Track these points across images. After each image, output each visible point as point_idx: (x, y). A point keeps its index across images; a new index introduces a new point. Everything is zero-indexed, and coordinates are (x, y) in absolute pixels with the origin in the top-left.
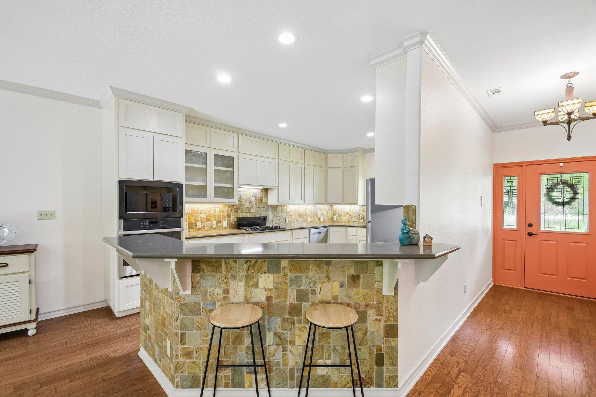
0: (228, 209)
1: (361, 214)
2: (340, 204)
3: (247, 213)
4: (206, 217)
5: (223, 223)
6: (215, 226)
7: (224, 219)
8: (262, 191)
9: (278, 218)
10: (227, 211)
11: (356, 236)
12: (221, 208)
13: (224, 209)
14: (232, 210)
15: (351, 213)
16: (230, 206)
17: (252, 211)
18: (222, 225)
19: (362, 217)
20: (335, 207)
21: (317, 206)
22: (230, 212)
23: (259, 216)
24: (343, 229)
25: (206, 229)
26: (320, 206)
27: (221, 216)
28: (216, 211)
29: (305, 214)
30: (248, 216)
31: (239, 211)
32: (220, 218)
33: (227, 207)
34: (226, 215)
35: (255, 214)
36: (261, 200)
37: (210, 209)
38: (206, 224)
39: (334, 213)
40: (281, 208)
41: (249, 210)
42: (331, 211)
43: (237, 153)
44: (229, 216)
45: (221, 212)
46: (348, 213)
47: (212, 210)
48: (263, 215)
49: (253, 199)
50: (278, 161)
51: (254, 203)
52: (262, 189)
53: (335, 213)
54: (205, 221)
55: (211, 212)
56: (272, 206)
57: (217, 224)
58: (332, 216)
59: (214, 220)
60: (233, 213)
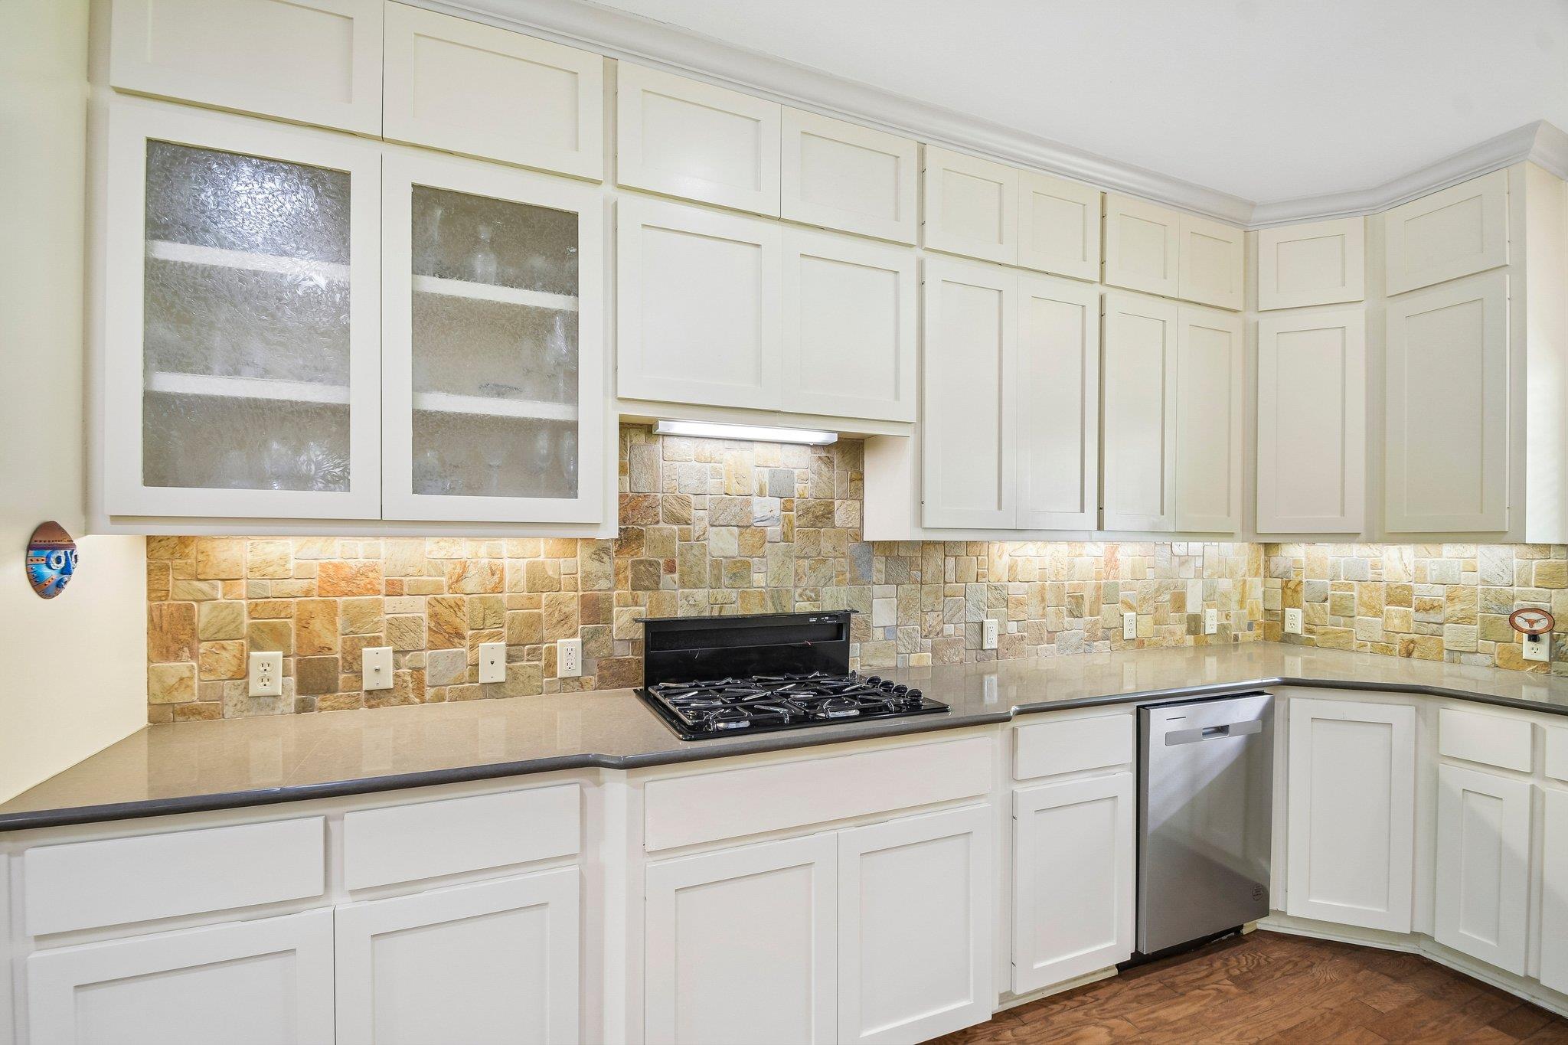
0: (594, 567)
1: (1527, 604)
2: (1350, 537)
3: (721, 594)
4: (434, 616)
5: (552, 652)
6: (494, 671)
7: (561, 630)
8: (829, 462)
9: (931, 619)
10: (587, 577)
11: (1529, 781)
12: (541, 559)
13: (566, 564)
14: (617, 575)
15: (1425, 592)
16: (606, 550)
17: (759, 579)
18: (551, 665)
19: (1537, 627)
20: (1295, 553)
21: (1180, 547)
22: (604, 584)
23: (802, 607)
24: (1400, 712)
25: (429, 693)
26: (1196, 546)
27: (542, 611)
28: (501, 579)
29: (1107, 594)
30: (729, 611)
31: (666, 579)
32: (534, 622)
33: (582, 553)
34: (574, 607)
35: (777, 594)
36: (821, 515)
37: (459, 570)
38: (434, 662)
39: (1290, 591)
40: (951, 561)
41: (739, 571)
42: (1269, 574)
43: (607, 189)
44: (595, 611)
45: (537, 582)
46: (1399, 596)
47: (472, 571)
48: (833, 600)
49: (766, 507)
50: (921, 264)
51: (774, 531)
52: (825, 447)
53: (1295, 591)
54: (424, 643)
55: (470, 585)
56: (888, 548)
57: (510, 658)
58: (1276, 605)
59: (490, 637)
60: (625, 591)
